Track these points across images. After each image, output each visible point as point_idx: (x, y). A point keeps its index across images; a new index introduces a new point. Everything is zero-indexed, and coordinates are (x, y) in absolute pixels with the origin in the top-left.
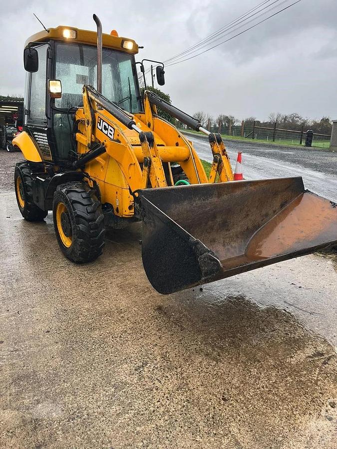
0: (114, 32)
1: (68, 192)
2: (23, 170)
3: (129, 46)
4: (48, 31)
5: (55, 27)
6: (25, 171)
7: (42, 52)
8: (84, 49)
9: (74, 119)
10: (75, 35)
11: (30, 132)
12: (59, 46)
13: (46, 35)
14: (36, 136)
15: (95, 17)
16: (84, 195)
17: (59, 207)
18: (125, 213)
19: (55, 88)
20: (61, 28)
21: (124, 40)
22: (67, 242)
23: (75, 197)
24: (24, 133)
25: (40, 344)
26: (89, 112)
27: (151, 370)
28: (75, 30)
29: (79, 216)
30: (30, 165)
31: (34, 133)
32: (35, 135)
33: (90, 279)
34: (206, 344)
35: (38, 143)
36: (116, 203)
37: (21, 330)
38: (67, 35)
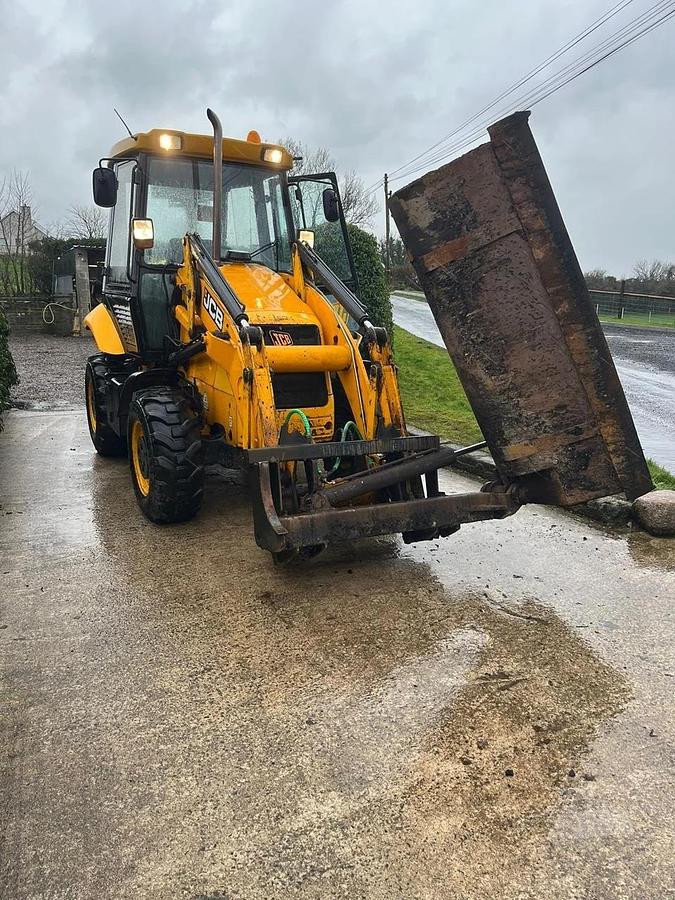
0: (253, 135)
1: (145, 402)
2: (96, 369)
3: (275, 157)
4: (136, 139)
5: (146, 131)
6: (99, 371)
7: (124, 173)
8: (200, 166)
9: (173, 282)
10: (179, 144)
11: (110, 304)
12: (153, 163)
13: (133, 144)
14: (117, 311)
15: (210, 113)
16: (171, 407)
17: (135, 428)
18: (241, 441)
19: (142, 232)
20: (156, 133)
21: (265, 148)
22: (144, 486)
23: (153, 410)
24: (101, 307)
27: (214, 678)
28: (180, 136)
29: (157, 442)
30: (111, 361)
31: (116, 306)
32: (116, 309)
33: (171, 548)
34: (318, 649)
35: (118, 319)
36: (229, 425)
37: (39, 613)
38: (166, 143)
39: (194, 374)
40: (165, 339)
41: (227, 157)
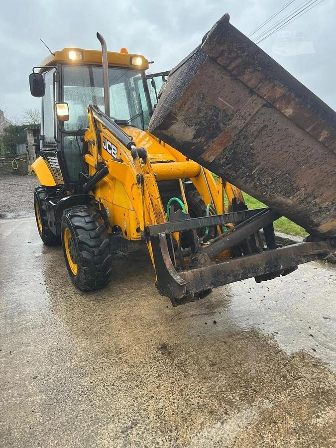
0: (124, 50)
1: (72, 217)
2: (40, 195)
3: (138, 62)
4: (54, 55)
5: (60, 50)
6: (42, 196)
7: (48, 77)
8: (94, 69)
9: (83, 140)
10: (81, 55)
11: (45, 156)
12: (66, 69)
13: (52, 58)
15: (98, 35)
16: (87, 219)
17: (66, 232)
18: (133, 236)
19: (62, 111)
20: (66, 51)
21: (132, 57)
22: (74, 269)
23: (77, 222)
24: (40, 158)
25: (23, 393)
26: (94, 132)
28: (81, 51)
29: (81, 243)
30: (48, 190)
32: (49, 159)
33: (95, 311)
35: (51, 165)
36: (124, 226)
38: (73, 56)
39: (99, 195)
40: (80, 175)
41: (110, 63)
